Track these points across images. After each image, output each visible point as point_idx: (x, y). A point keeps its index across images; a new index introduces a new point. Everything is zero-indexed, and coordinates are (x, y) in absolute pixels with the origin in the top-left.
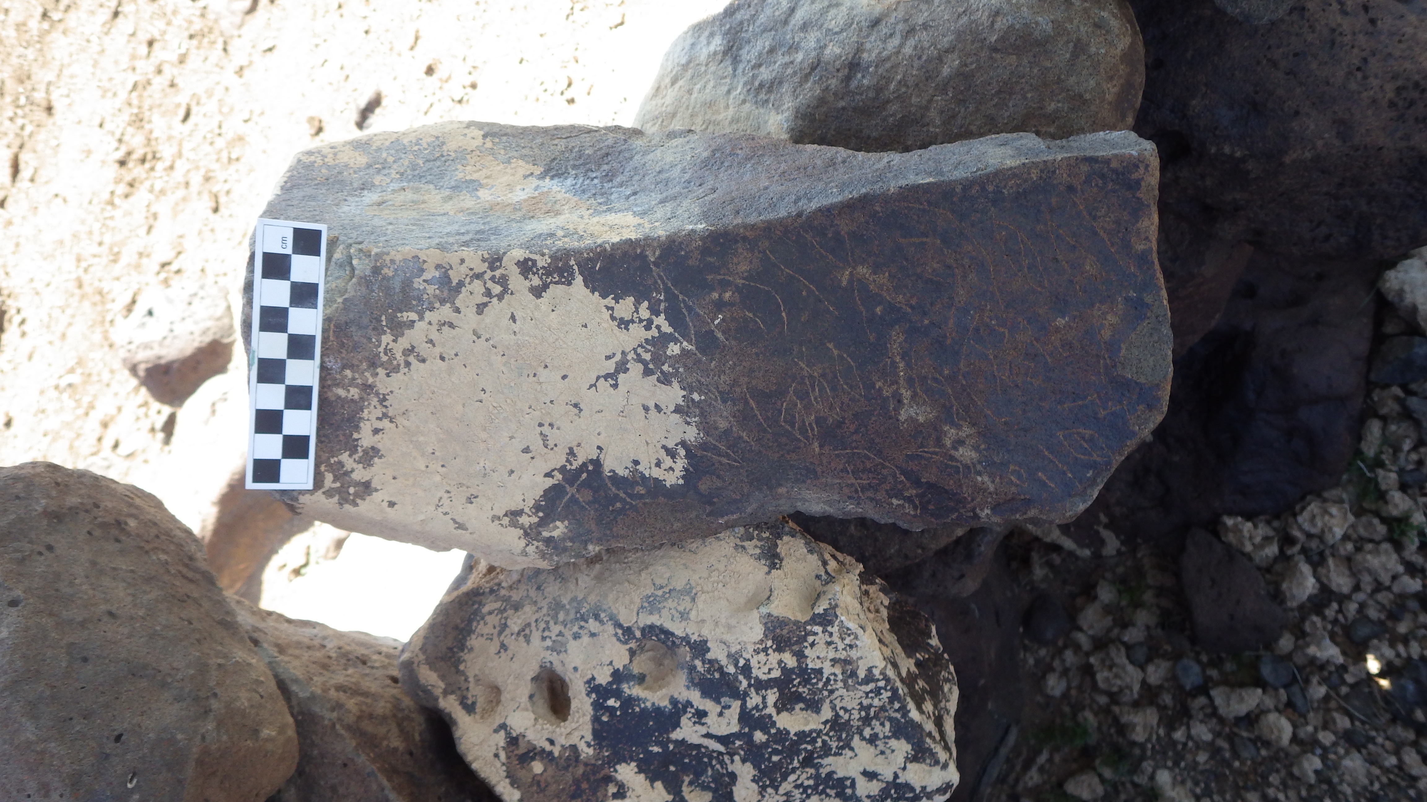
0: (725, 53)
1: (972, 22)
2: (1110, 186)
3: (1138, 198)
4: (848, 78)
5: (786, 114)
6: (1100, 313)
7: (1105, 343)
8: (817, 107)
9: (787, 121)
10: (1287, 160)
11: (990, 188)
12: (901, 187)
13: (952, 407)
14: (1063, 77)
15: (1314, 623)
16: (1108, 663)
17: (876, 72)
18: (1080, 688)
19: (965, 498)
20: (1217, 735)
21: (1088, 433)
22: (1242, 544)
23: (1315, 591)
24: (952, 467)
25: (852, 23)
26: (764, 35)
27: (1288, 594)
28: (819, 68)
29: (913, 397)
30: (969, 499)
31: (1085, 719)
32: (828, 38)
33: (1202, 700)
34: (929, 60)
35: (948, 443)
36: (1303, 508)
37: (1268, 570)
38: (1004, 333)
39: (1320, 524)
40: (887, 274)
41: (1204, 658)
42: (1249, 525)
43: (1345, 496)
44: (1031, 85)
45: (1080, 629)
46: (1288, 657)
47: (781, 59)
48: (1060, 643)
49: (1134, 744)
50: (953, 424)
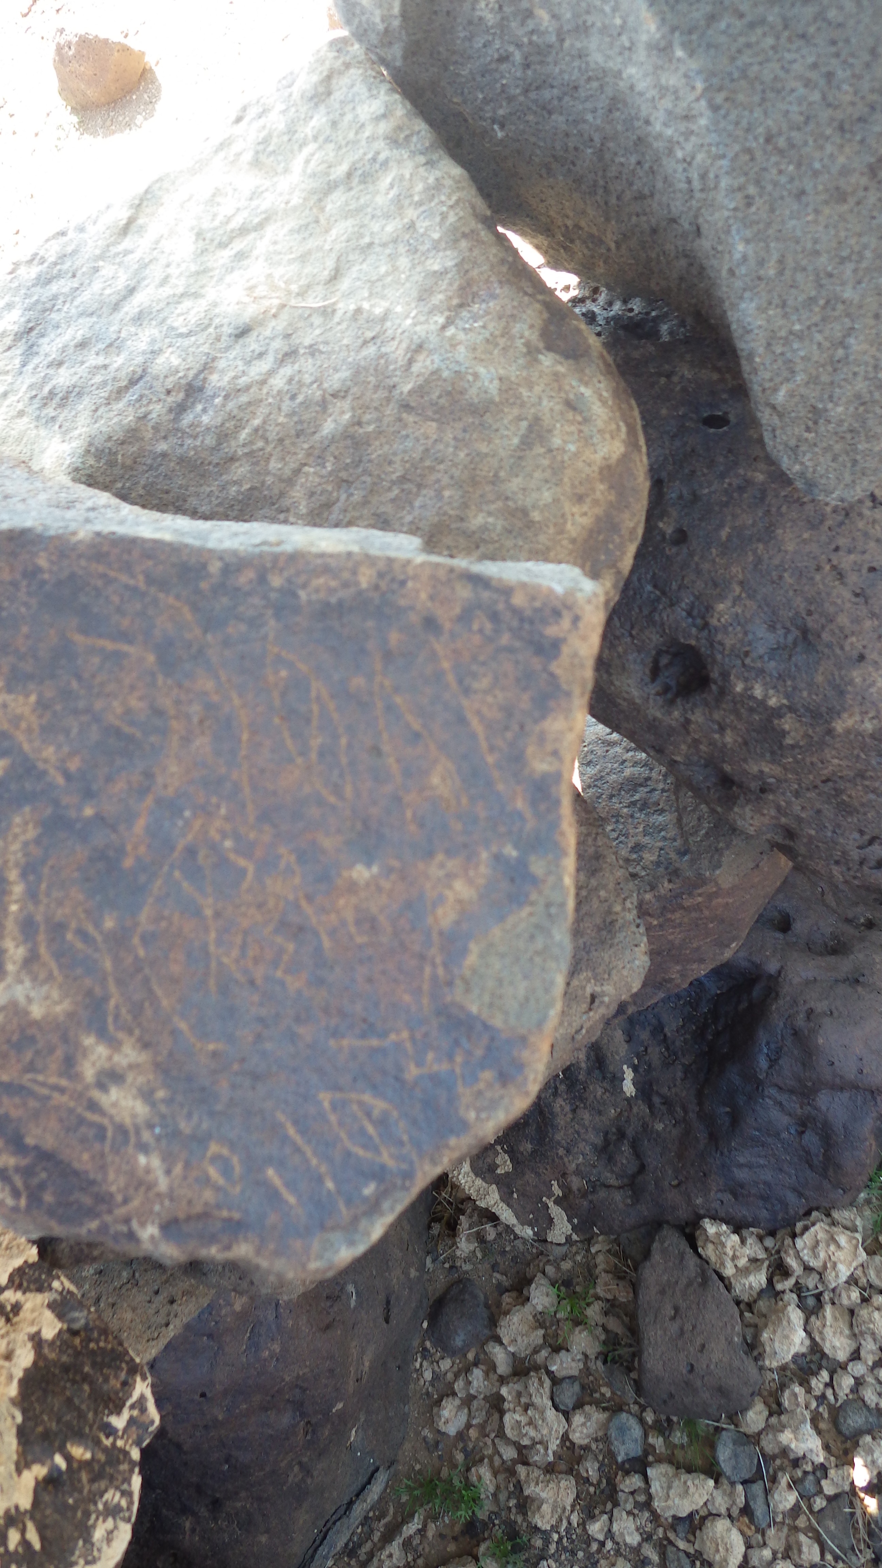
0: (18, 337)
1: (382, 356)
2: (505, 639)
3: (552, 675)
4: (181, 409)
5: (74, 444)
6: (441, 873)
7: (441, 933)
8: (123, 443)
9: (73, 455)
10: (839, 726)
11: (276, 581)
12: (98, 534)
13: (106, 999)
14: (502, 474)
15: (795, 1395)
16: (523, 1400)
17: (224, 406)
18: (482, 1427)
19: (111, 1195)
20: (647, 1538)
21: (379, 1105)
22: (723, 1264)
23: (804, 1350)
24: (91, 1124)
25: (209, 325)
26: (81, 321)
27: (768, 1349)
28: (141, 383)
29: (31, 960)
30: (119, 1198)
31: (480, 1478)
32: (167, 340)
33: (635, 1481)
34: (306, 404)
35: (89, 1072)
36: (806, 1229)
37: (750, 1306)
38: (243, 872)
39: (822, 1255)
40: (33, 698)
41: (649, 1417)
42: (735, 1238)
43: (859, 1222)
44: (452, 477)
45: (498, 1340)
46: (754, 1439)
47: (93, 360)
48: (471, 1356)
49: (536, 1529)
50: (102, 1034)
